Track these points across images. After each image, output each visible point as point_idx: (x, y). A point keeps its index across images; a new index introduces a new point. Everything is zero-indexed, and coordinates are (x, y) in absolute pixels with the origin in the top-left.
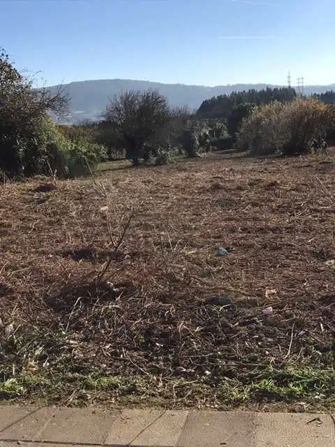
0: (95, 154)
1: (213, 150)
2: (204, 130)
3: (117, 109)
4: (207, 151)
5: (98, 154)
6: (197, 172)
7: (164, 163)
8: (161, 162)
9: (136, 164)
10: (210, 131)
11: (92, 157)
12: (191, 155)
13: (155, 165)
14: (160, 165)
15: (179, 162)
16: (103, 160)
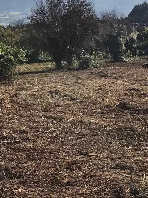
0: (12, 58)
1: (140, 55)
2: (132, 35)
3: (43, 12)
4: (133, 55)
5: (16, 57)
6: (117, 79)
7: (88, 67)
8: (84, 66)
9: (59, 68)
10: (138, 35)
11: (9, 60)
12: (117, 59)
13: (78, 70)
14: (83, 69)
15: (103, 66)
16: (21, 63)
